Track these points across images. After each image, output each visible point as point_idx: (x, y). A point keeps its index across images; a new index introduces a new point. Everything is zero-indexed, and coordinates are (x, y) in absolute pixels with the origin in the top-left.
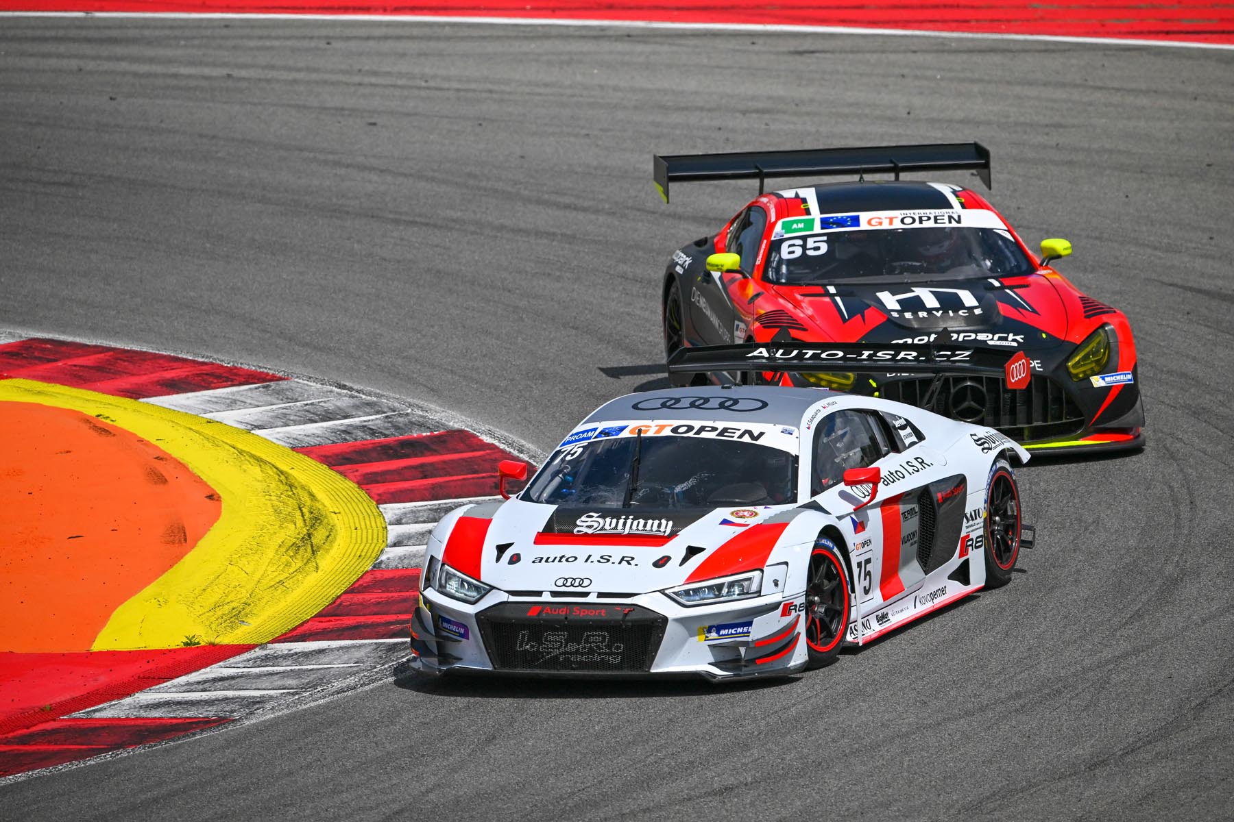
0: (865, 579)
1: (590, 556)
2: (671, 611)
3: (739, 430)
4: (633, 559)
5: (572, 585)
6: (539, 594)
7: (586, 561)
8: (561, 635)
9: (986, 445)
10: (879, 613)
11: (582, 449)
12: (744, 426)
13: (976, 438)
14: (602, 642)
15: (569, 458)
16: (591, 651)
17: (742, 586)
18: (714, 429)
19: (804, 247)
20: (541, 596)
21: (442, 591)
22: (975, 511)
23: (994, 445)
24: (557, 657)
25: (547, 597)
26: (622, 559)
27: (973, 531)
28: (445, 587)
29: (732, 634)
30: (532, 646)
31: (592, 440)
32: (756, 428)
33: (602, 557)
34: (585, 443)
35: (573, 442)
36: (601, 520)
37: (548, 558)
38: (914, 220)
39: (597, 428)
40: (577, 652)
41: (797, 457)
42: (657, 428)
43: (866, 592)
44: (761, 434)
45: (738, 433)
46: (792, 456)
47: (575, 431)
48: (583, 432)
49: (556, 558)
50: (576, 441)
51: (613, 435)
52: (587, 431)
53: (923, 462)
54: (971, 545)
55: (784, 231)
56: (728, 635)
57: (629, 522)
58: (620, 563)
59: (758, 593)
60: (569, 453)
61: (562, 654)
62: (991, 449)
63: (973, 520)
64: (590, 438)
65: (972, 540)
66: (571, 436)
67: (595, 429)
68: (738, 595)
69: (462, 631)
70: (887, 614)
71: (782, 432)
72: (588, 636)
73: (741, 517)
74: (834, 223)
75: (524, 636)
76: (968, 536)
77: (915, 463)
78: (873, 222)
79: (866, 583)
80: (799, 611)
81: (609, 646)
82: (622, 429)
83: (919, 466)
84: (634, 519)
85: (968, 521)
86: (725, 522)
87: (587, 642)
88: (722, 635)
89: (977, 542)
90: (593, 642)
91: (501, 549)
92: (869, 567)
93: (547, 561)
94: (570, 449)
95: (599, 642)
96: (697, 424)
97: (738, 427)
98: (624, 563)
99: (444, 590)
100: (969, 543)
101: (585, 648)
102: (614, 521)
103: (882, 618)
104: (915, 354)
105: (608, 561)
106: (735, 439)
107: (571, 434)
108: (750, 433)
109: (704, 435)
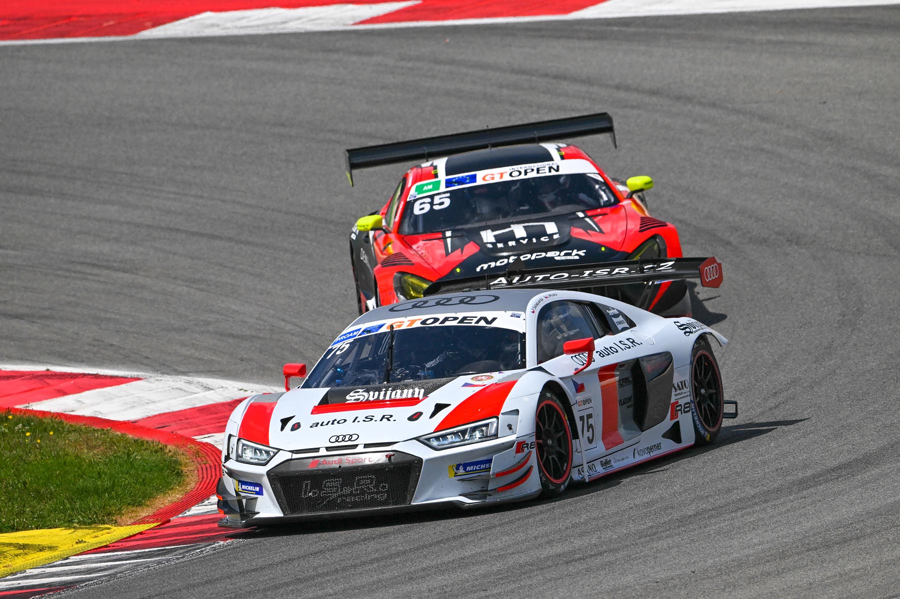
0: (588, 431)
1: (357, 418)
2: (425, 453)
3: (476, 317)
4: (391, 416)
5: (343, 440)
6: (317, 450)
7: (354, 421)
8: (337, 481)
9: (688, 330)
10: (603, 460)
11: (349, 345)
12: (480, 314)
13: (679, 324)
14: (371, 483)
15: (339, 353)
16: (363, 492)
17: (482, 431)
18: (455, 319)
19: (432, 204)
20: (318, 451)
21: (239, 459)
22: (681, 382)
23: (694, 330)
24: (335, 500)
25: (323, 452)
26: (383, 417)
27: (681, 398)
28: (242, 457)
29: (476, 470)
30: (314, 493)
31: (357, 337)
32: (489, 315)
33: (366, 418)
34: (351, 340)
35: (342, 341)
36: (366, 394)
37: (323, 423)
38: (520, 173)
39: (361, 329)
40: (351, 494)
41: (524, 334)
42: (409, 322)
43: (590, 441)
44: (494, 319)
45: (475, 320)
46: (521, 334)
47: (343, 333)
48: (349, 333)
49: (329, 422)
50: (344, 340)
51: (373, 332)
52: (353, 332)
53: (634, 341)
54: (680, 410)
55: (416, 193)
56: (473, 471)
57: (389, 393)
58: (381, 420)
59: (496, 436)
60: (339, 349)
61: (339, 496)
62: (692, 333)
63: (680, 389)
64: (355, 336)
65: (681, 405)
66: (340, 337)
67: (359, 330)
68: (479, 438)
69: (257, 489)
70: (610, 461)
71: (511, 316)
72: (359, 480)
73: (480, 380)
74: (455, 182)
75: (307, 485)
76: (677, 402)
77: (627, 342)
78: (487, 178)
79: (590, 434)
80: (531, 448)
81: (376, 487)
82: (381, 326)
83: (631, 345)
84: (392, 390)
85: (676, 390)
86: (466, 385)
87: (358, 485)
88: (469, 471)
89: (685, 408)
90: (363, 484)
91: (285, 422)
92: (591, 421)
93: (322, 425)
94: (339, 346)
95: (368, 484)
96: (441, 317)
97: (475, 316)
98: (385, 420)
99: (242, 459)
100: (678, 408)
101: (357, 490)
102: (377, 393)
103: (606, 464)
104: (627, 269)
105: (372, 419)
106: (473, 324)
107: (340, 336)
108: (485, 319)
109: (447, 324)
